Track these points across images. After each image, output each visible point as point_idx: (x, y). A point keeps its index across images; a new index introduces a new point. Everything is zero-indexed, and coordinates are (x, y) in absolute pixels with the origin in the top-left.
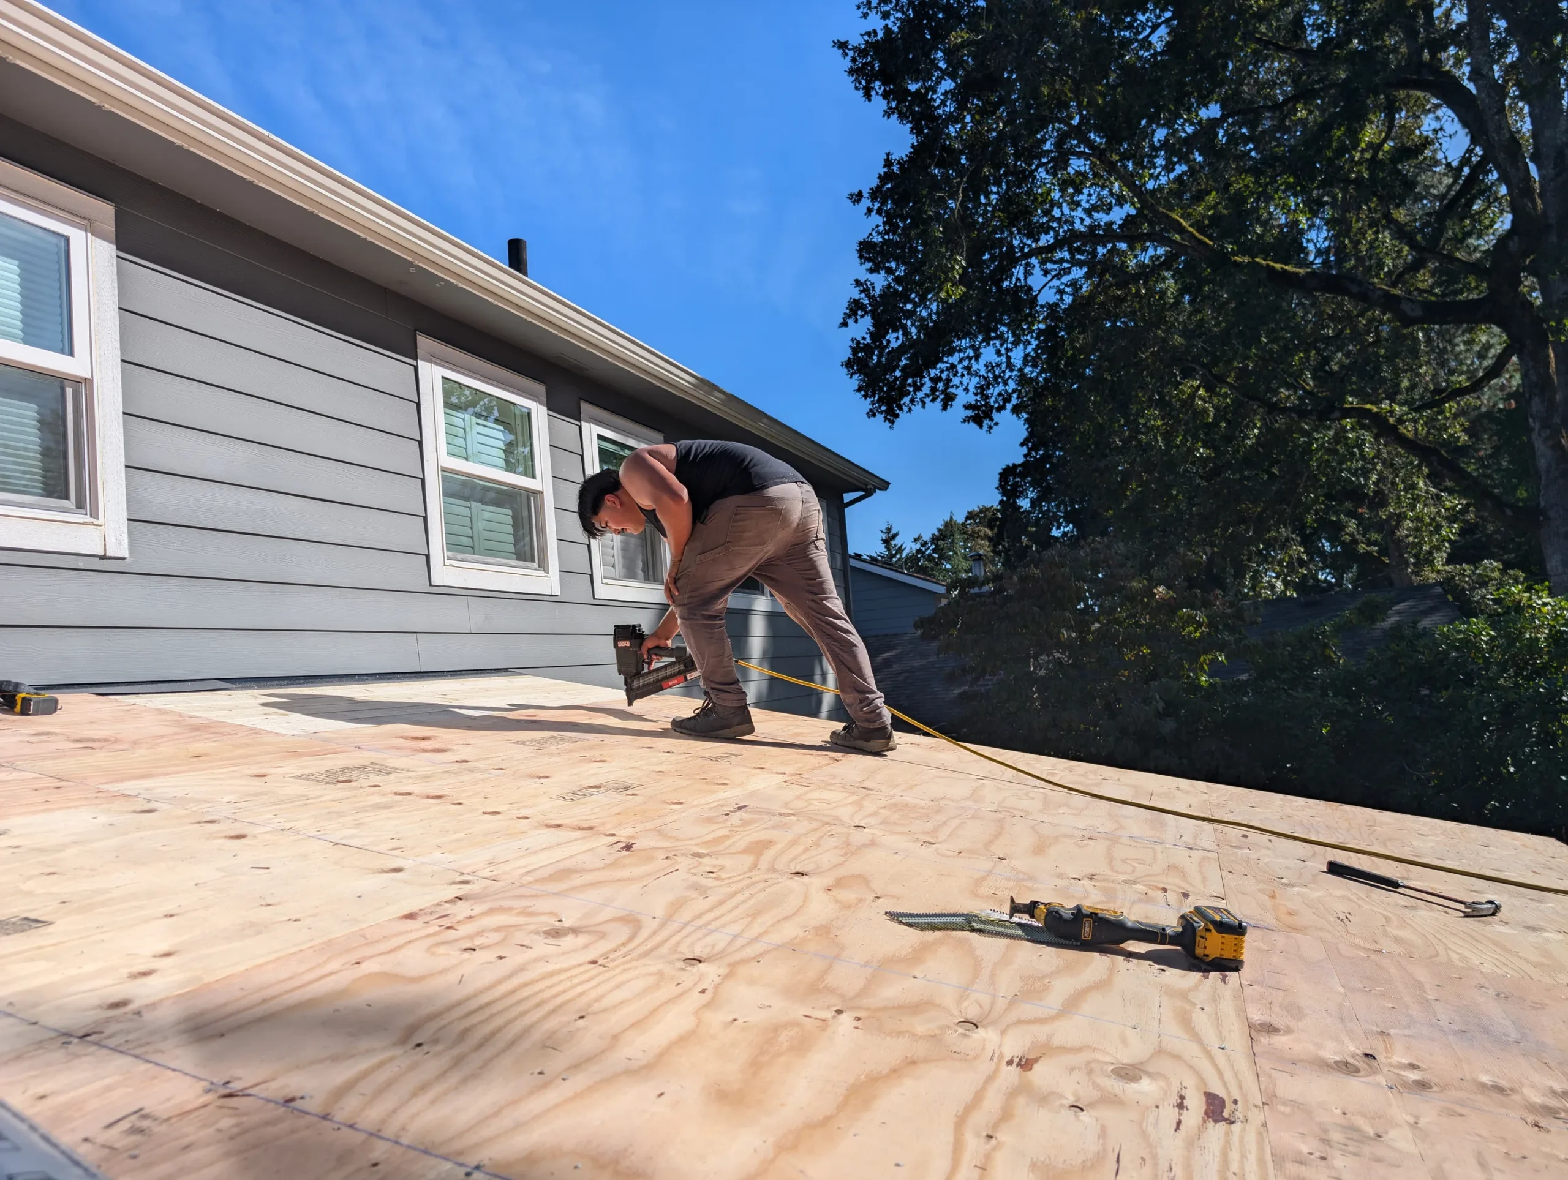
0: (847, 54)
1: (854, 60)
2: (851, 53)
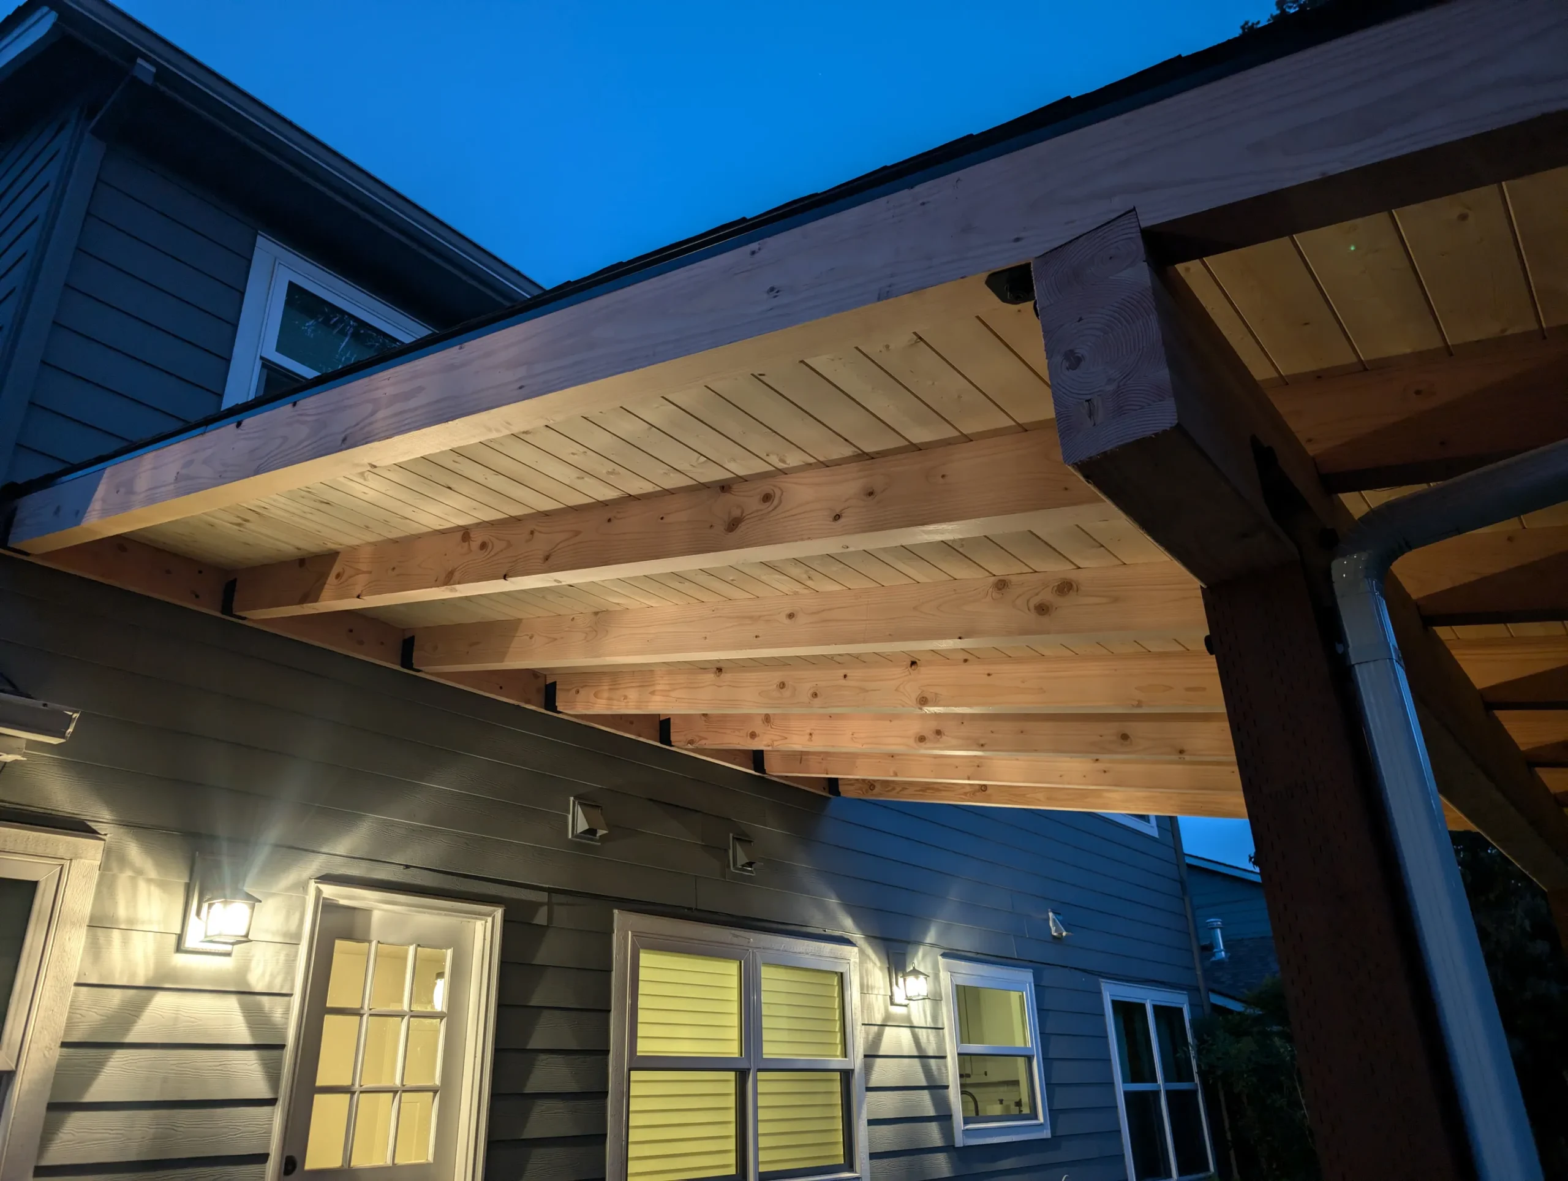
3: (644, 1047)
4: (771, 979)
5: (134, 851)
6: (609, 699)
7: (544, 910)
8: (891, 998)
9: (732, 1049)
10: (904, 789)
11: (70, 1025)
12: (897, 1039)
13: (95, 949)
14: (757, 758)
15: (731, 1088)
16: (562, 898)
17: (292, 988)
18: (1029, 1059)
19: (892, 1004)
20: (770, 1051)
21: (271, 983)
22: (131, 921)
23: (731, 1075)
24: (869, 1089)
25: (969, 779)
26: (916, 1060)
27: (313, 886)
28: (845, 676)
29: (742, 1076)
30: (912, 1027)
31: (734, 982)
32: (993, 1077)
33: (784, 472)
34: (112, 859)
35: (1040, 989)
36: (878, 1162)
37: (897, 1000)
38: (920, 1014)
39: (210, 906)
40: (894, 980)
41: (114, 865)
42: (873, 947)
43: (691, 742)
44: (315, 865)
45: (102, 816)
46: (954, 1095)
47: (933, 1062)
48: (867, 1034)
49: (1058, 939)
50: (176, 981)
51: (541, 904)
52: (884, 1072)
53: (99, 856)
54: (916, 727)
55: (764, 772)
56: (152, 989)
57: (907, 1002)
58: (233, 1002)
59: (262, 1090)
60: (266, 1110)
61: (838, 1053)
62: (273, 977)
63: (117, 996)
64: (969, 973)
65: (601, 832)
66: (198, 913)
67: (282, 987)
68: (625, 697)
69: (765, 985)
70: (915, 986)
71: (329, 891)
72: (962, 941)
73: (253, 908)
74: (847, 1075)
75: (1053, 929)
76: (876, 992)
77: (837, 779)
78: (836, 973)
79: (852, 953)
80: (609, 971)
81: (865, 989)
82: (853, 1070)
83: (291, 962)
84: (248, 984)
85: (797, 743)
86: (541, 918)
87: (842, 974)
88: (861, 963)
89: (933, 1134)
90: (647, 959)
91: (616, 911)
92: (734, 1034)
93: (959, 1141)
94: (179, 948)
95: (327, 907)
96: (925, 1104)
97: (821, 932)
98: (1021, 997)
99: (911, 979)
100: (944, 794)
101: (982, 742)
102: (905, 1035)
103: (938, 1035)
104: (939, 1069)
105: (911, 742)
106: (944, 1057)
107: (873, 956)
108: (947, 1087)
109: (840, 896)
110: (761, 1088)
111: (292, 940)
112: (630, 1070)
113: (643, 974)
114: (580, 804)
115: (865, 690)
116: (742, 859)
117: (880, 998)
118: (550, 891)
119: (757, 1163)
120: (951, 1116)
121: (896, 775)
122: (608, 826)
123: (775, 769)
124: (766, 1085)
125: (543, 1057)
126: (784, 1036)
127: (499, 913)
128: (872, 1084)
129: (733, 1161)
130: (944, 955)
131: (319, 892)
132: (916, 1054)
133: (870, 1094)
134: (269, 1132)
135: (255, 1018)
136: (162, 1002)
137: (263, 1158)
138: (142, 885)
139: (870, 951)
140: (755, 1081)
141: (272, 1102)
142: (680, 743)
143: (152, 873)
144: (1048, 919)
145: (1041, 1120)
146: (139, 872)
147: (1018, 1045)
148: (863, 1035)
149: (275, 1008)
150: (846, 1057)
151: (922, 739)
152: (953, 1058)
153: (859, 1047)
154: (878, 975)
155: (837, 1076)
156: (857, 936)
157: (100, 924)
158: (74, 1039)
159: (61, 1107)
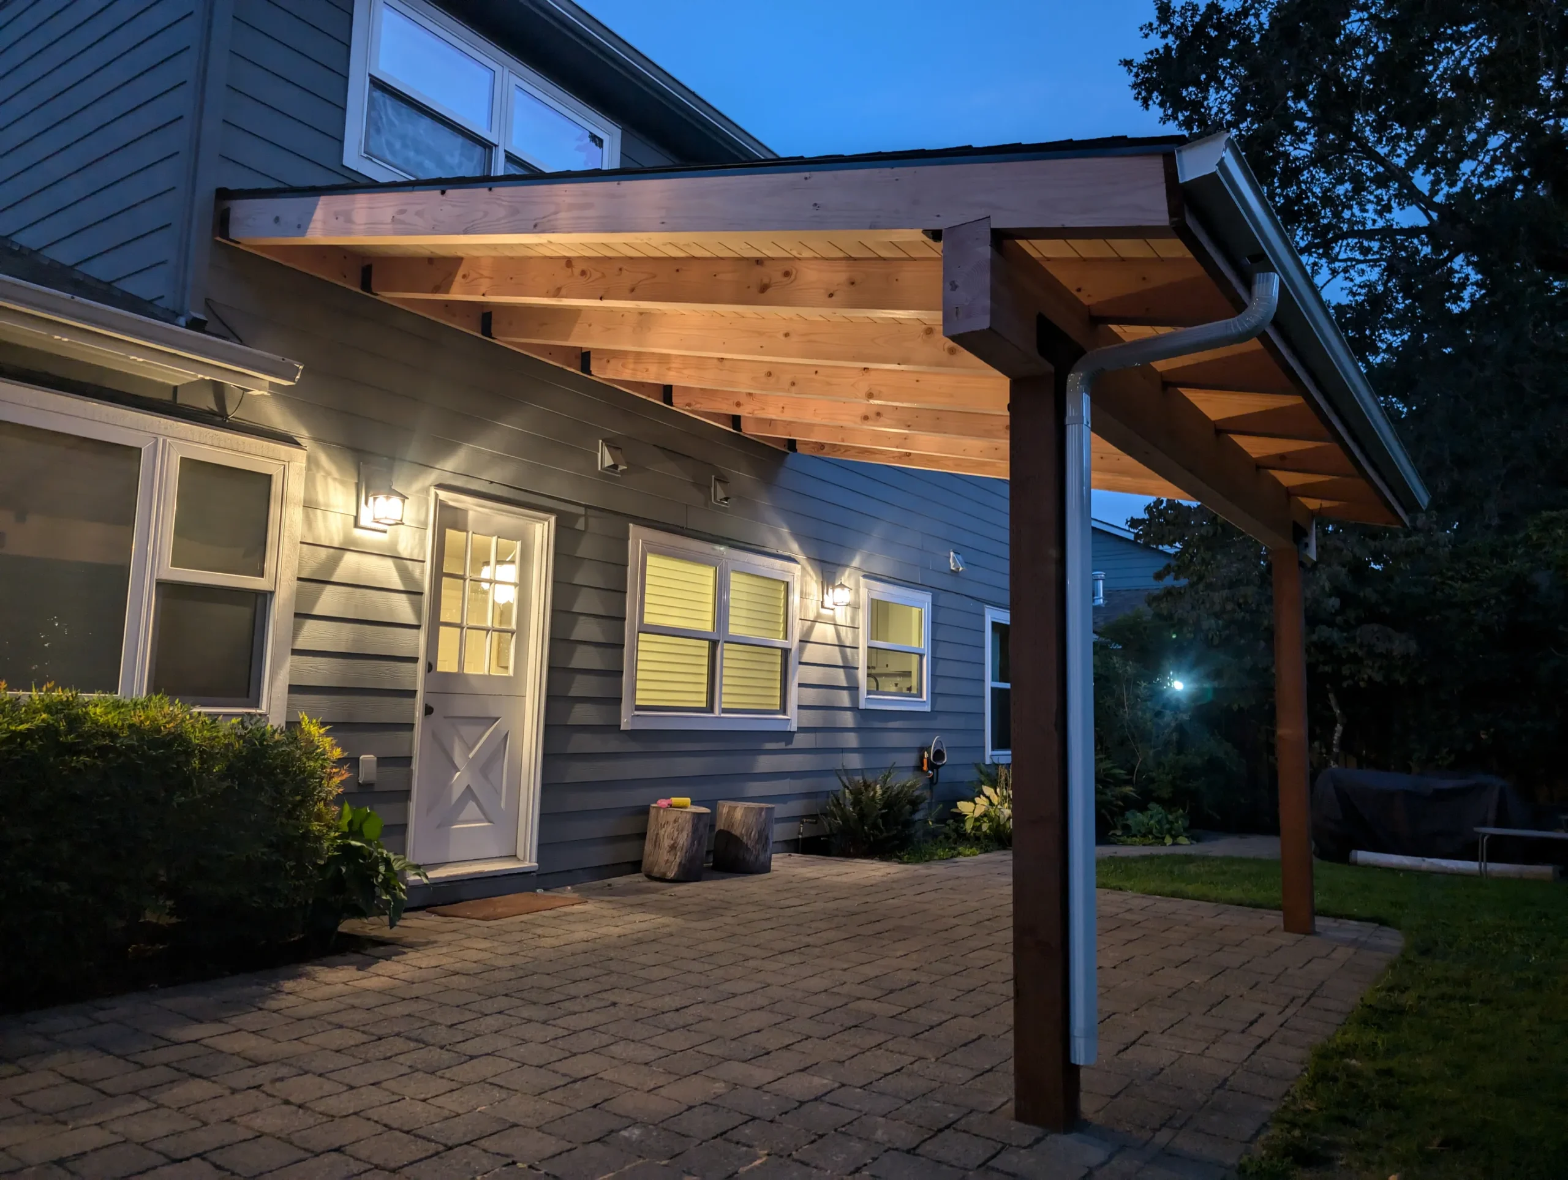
0: (1131, 71)
1: (1137, 75)
2: (1135, 70)
3: (648, 619)
4: (738, 584)
5: (323, 459)
6: (633, 370)
7: (582, 520)
8: (822, 602)
9: (708, 627)
10: (846, 451)
11: (301, 567)
12: (824, 632)
13: (309, 522)
14: (736, 421)
15: (705, 652)
16: (597, 513)
17: (425, 557)
18: (921, 656)
19: (823, 607)
20: (733, 630)
21: (411, 554)
22: (327, 505)
23: (706, 644)
24: (801, 663)
25: (897, 447)
26: (837, 648)
27: (433, 490)
28: (816, 372)
29: (714, 644)
30: (835, 625)
31: (711, 582)
32: (892, 669)
33: (799, 259)
34: (312, 461)
35: (935, 606)
36: (803, 712)
37: (826, 604)
38: (842, 616)
39: (375, 499)
40: (825, 591)
41: (313, 467)
42: (811, 565)
43: (689, 405)
44: (432, 477)
45: (302, 433)
46: (862, 674)
47: (848, 650)
48: (803, 626)
49: (955, 573)
50: (355, 546)
51: (581, 516)
52: (812, 653)
53: (304, 461)
54: (862, 411)
55: (740, 430)
56: (343, 549)
57: (833, 607)
58: (389, 563)
59: (413, 621)
60: (415, 631)
61: (781, 636)
62: (412, 549)
63: (323, 553)
64: (881, 591)
65: (621, 468)
66: (366, 503)
67: (419, 555)
68: (647, 370)
69: (732, 586)
70: (840, 596)
71: (443, 495)
72: (879, 566)
73: (403, 502)
74: (786, 652)
75: (952, 565)
76: (811, 597)
77: (795, 440)
78: (783, 582)
79: (796, 569)
80: (625, 566)
81: (803, 595)
82: (790, 649)
83: (422, 540)
84: (399, 553)
85: (772, 413)
86: (580, 525)
87: (788, 583)
88: (803, 576)
89: (845, 699)
90: (651, 560)
91: (631, 525)
92: (709, 617)
93: (862, 705)
94: (356, 524)
95: (442, 506)
96: (841, 678)
97: (774, 551)
98: (920, 613)
99: (838, 590)
100: (877, 456)
101: (909, 423)
102: (830, 629)
103: (854, 632)
104: (853, 656)
105: (858, 420)
106: (857, 648)
107: (812, 573)
108: (857, 668)
109: (791, 527)
110: (726, 654)
111: (423, 527)
112: (639, 632)
113: (649, 571)
114: (607, 446)
115: (829, 384)
116: (721, 494)
117: (814, 602)
118: (586, 507)
119: (721, 702)
120: (858, 688)
121: (843, 441)
122: (628, 463)
123: (749, 430)
124: (729, 654)
125: (582, 618)
126: (743, 622)
127: (553, 519)
128: (803, 660)
129: (705, 699)
130: (865, 576)
131: (437, 495)
132: (837, 643)
133: (802, 666)
134: (418, 645)
135: (405, 574)
136: (350, 559)
137: (415, 660)
138: (330, 481)
139: (809, 569)
140: (722, 650)
141: (418, 627)
142: (679, 405)
143: (336, 475)
144: (949, 557)
145: (925, 698)
146: (328, 474)
147: (914, 645)
148: (800, 626)
149: (415, 569)
150: (786, 639)
151: (866, 418)
152: (864, 649)
153: (796, 635)
154: (814, 586)
155: (779, 652)
156: (801, 557)
157: (309, 505)
158: (302, 576)
159: (301, 616)
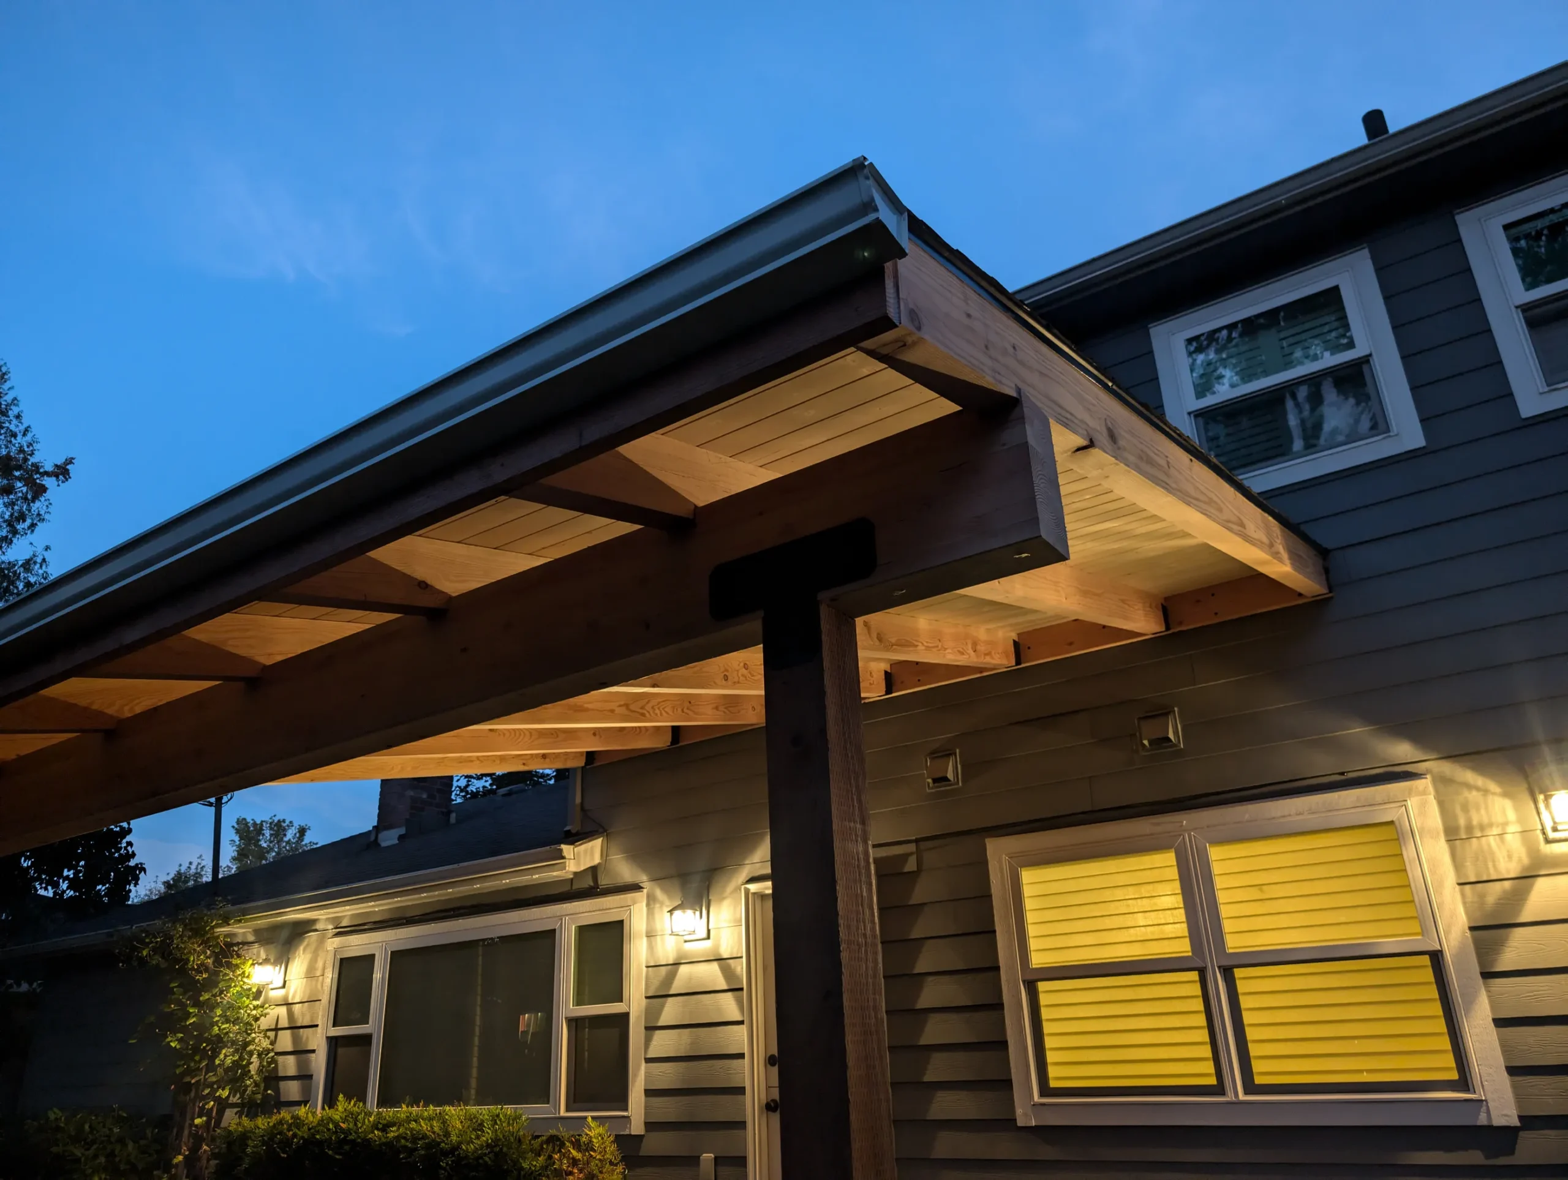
3: (1037, 960)
5: (659, 893)
7: (913, 859)
8: (1544, 832)
11: (647, 988)
13: (651, 948)
15: (1191, 990)
16: (930, 844)
17: (741, 953)
19: (1549, 840)
20: (1238, 943)
22: (664, 933)
23: (1188, 976)
24: (1492, 975)
27: (743, 886)
41: (651, 902)
44: (745, 873)
45: (645, 880)
48: (1480, 897)
50: (686, 959)
51: (911, 854)
53: (645, 900)
56: (677, 964)
58: (713, 966)
59: (739, 1017)
60: (741, 1028)
62: (731, 949)
63: (664, 970)
67: (736, 954)
71: (754, 889)
74: (1435, 959)
76: (1495, 832)
80: (988, 896)
81: (1463, 833)
82: (1441, 953)
83: (738, 937)
84: (720, 955)
86: (911, 866)
87: (1391, 823)
90: (1029, 877)
91: (986, 841)
95: (753, 897)
107: (1479, 781)
111: (736, 922)
112: (1030, 981)
113: (1026, 893)
114: (932, 759)
117: (1511, 839)
118: (917, 841)
125: (931, 978)
128: (1501, 968)
131: (747, 889)
134: (744, 1040)
135: (728, 973)
136: (683, 970)
137: (741, 1055)
139: (1467, 776)
141: (742, 1022)
148: (1465, 898)
149: (735, 966)
153: (1452, 920)
154: (1497, 805)
157: (650, 935)
158: (650, 994)
159: (651, 1029)
